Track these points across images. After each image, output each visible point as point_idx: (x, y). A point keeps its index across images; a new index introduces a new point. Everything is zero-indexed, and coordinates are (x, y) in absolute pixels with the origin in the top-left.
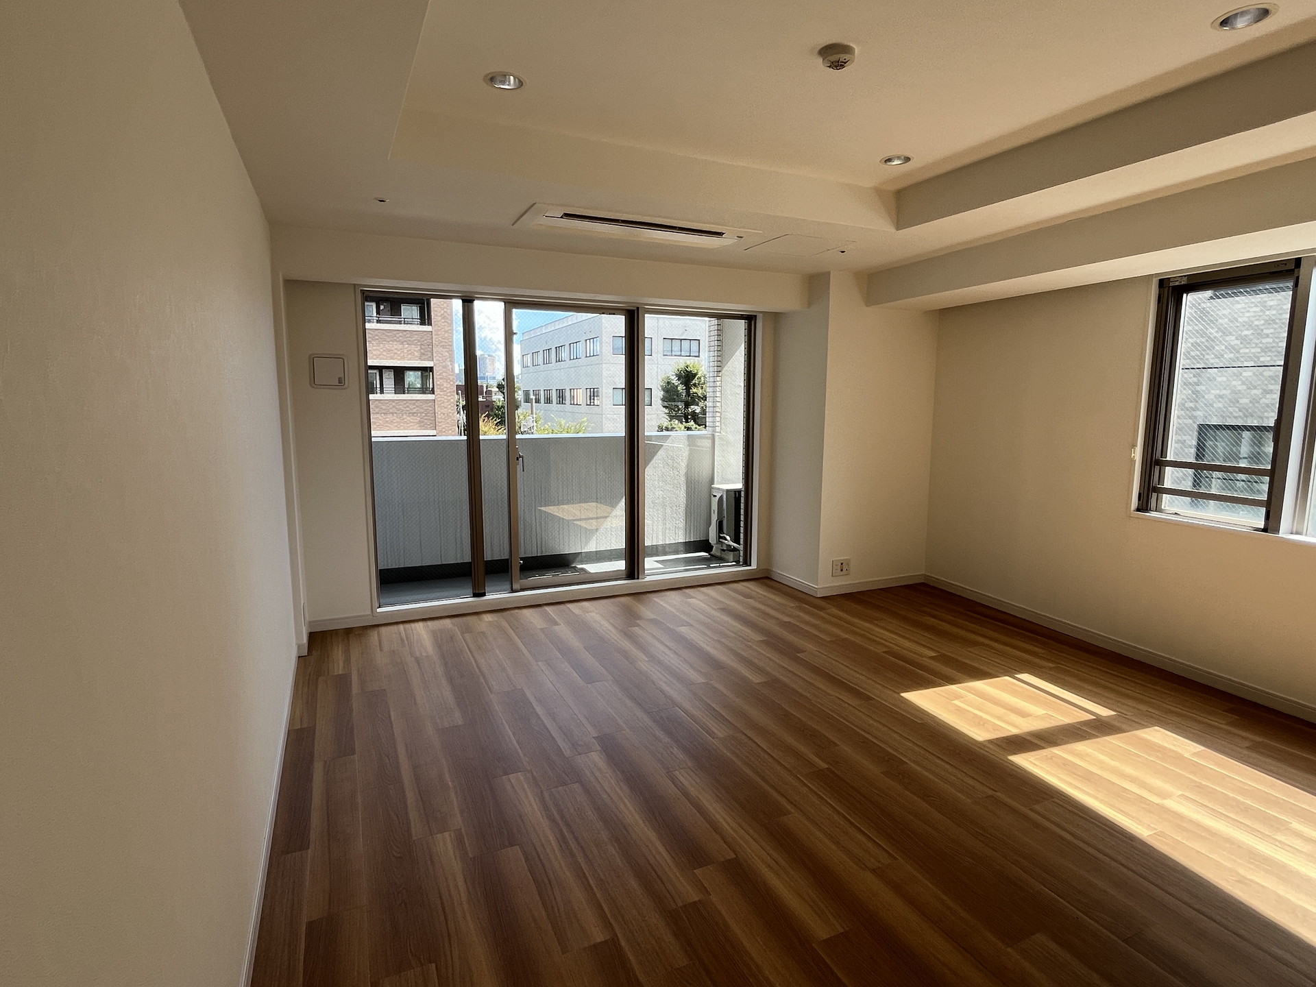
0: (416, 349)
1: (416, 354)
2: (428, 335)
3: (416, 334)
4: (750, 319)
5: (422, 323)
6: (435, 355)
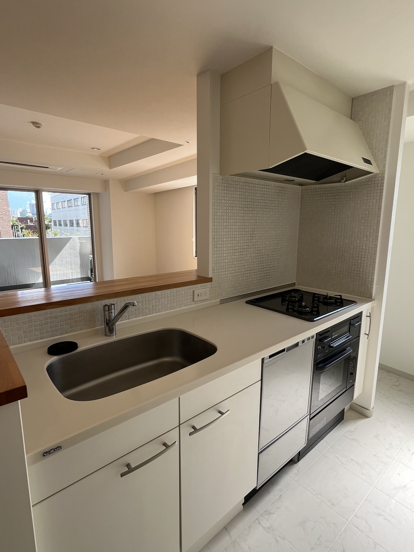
4: (89, 195)
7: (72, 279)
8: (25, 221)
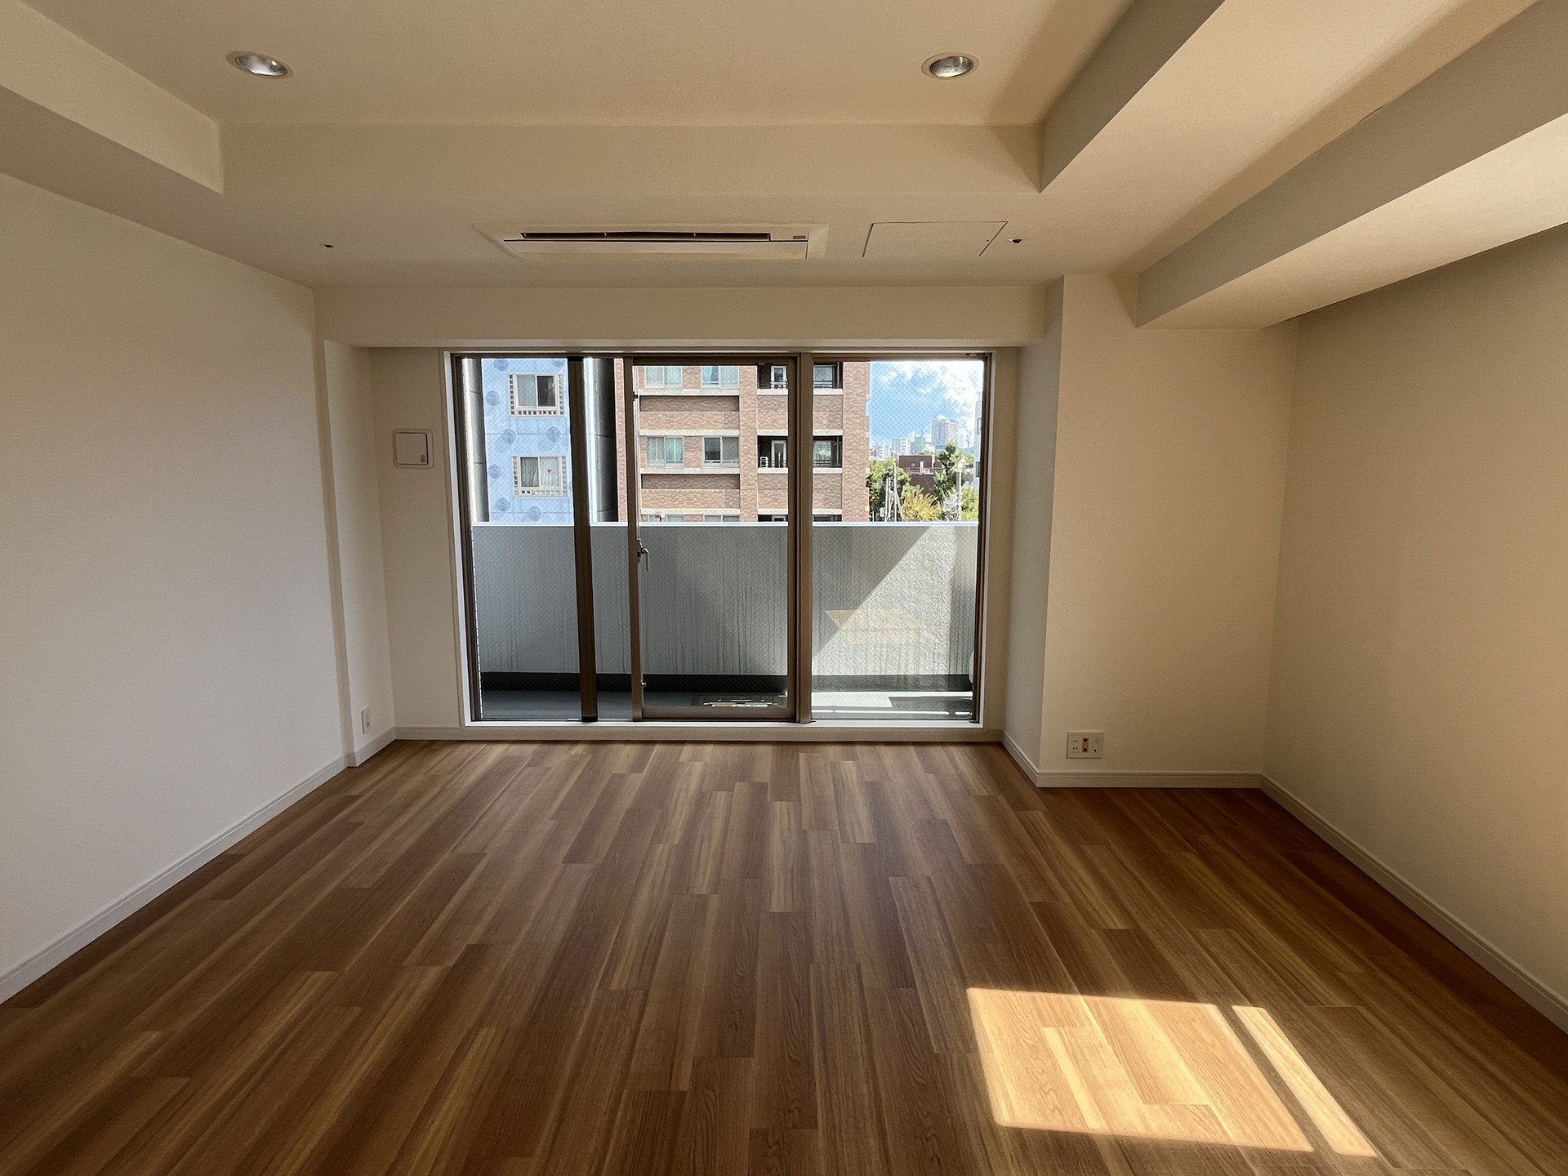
0: (825, 416)
1: (824, 422)
2: (838, 400)
3: (825, 399)
4: (986, 358)
5: (835, 386)
6: (844, 422)
7: (916, 678)
8: (913, 465)
